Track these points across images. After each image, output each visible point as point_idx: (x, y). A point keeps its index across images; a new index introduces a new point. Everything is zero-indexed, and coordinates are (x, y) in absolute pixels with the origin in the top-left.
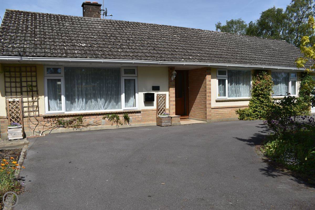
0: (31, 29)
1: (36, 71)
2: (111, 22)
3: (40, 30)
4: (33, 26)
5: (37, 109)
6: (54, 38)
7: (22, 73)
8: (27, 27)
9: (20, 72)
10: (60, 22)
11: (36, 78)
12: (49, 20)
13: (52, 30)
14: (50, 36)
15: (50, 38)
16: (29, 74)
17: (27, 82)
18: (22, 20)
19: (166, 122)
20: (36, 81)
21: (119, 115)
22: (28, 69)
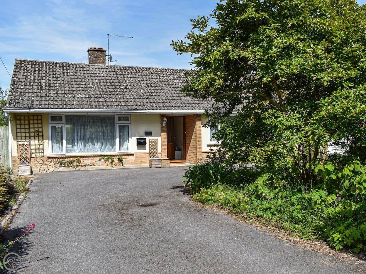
0: (38, 80)
1: (41, 120)
2: (114, 68)
3: (46, 81)
4: (40, 78)
5: (43, 151)
6: (57, 89)
7: (30, 121)
8: (34, 79)
9: (29, 120)
10: (65, 70)
11: (42, 125)
12: (54, 69)
13: (57, 81)
14: (54, 87)
15: (54, 90)
16: (36, 121)
17: (34, 128)
18: (30, 71)
19: (156, 164)
20: (42, 128)
21: (113, 157)
22: (35, 118)
